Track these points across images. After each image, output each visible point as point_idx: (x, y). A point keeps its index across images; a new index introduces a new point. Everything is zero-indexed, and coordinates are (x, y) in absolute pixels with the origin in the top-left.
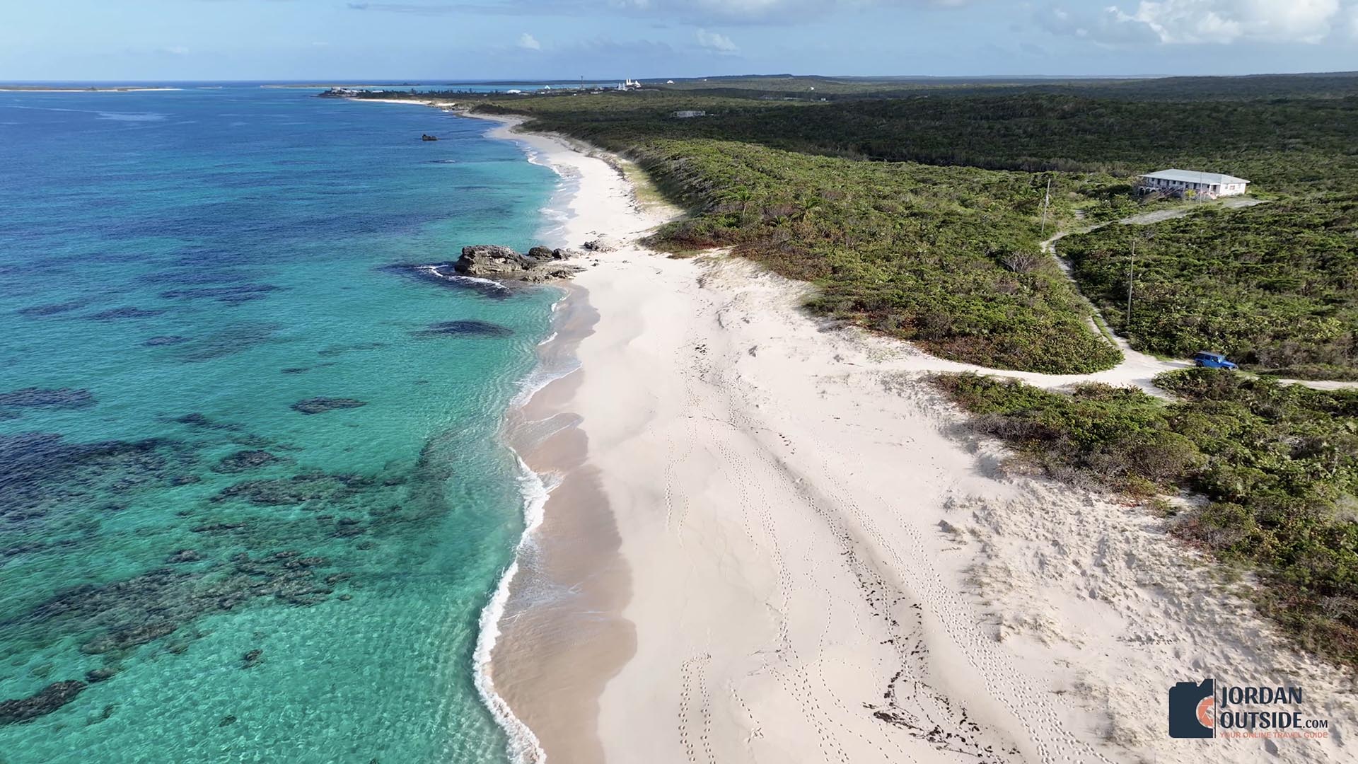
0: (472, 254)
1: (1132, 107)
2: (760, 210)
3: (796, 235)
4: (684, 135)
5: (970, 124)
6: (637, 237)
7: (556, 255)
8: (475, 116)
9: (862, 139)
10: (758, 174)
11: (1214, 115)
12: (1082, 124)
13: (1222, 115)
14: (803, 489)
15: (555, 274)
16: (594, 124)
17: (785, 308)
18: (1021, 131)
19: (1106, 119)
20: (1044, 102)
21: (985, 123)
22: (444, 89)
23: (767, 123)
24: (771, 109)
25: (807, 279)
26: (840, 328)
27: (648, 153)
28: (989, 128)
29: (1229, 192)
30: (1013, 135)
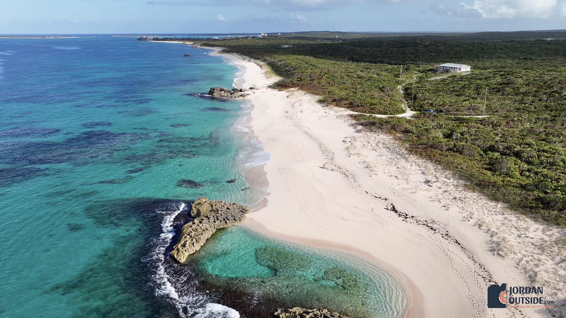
0: (214, 90)
1: (450, 43)
2: (308, 76)
3: (319, 83)
4: (284, 54)
5: (390, 50)
6: (267, 85)
7: (241, 91)
8: (202, 47)
9: (350, 55)
10: (309, 66)
11: (480, 46)
12: (431, 49)
13: (482, 46)
14: (311, 136)
15: (241, 96)
16: (250, 50)
17: (312, 102)
18: (408, 52)
19: (440, 48)
20: (418, 41)
21: (396, 49)
22: (188, 37)
23: (315, 50)
24: (318, 44)
25: (321, 95)
26: (328, 106)
27: (271, 60)
28: (397, 51)
29: (465, 70)
30: (406, 53)
